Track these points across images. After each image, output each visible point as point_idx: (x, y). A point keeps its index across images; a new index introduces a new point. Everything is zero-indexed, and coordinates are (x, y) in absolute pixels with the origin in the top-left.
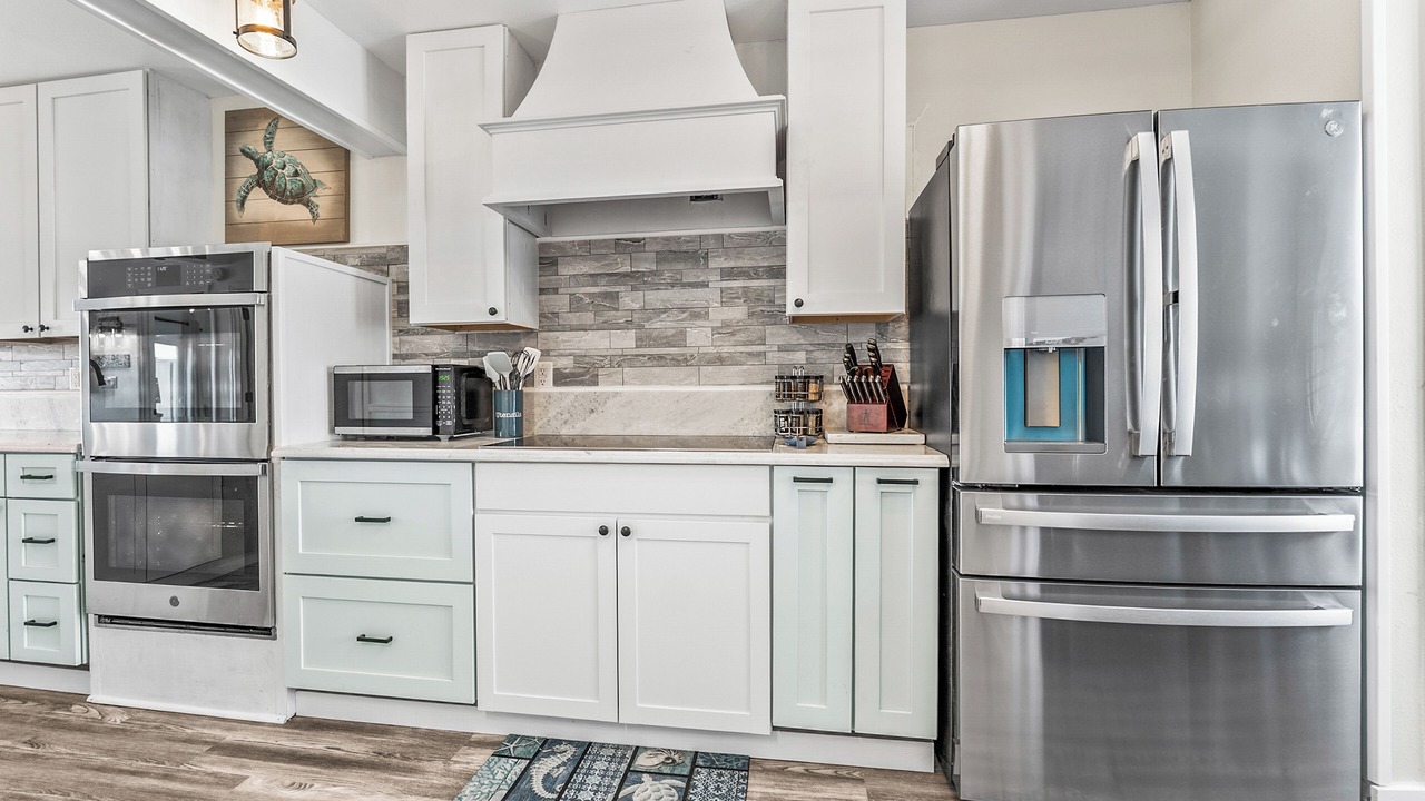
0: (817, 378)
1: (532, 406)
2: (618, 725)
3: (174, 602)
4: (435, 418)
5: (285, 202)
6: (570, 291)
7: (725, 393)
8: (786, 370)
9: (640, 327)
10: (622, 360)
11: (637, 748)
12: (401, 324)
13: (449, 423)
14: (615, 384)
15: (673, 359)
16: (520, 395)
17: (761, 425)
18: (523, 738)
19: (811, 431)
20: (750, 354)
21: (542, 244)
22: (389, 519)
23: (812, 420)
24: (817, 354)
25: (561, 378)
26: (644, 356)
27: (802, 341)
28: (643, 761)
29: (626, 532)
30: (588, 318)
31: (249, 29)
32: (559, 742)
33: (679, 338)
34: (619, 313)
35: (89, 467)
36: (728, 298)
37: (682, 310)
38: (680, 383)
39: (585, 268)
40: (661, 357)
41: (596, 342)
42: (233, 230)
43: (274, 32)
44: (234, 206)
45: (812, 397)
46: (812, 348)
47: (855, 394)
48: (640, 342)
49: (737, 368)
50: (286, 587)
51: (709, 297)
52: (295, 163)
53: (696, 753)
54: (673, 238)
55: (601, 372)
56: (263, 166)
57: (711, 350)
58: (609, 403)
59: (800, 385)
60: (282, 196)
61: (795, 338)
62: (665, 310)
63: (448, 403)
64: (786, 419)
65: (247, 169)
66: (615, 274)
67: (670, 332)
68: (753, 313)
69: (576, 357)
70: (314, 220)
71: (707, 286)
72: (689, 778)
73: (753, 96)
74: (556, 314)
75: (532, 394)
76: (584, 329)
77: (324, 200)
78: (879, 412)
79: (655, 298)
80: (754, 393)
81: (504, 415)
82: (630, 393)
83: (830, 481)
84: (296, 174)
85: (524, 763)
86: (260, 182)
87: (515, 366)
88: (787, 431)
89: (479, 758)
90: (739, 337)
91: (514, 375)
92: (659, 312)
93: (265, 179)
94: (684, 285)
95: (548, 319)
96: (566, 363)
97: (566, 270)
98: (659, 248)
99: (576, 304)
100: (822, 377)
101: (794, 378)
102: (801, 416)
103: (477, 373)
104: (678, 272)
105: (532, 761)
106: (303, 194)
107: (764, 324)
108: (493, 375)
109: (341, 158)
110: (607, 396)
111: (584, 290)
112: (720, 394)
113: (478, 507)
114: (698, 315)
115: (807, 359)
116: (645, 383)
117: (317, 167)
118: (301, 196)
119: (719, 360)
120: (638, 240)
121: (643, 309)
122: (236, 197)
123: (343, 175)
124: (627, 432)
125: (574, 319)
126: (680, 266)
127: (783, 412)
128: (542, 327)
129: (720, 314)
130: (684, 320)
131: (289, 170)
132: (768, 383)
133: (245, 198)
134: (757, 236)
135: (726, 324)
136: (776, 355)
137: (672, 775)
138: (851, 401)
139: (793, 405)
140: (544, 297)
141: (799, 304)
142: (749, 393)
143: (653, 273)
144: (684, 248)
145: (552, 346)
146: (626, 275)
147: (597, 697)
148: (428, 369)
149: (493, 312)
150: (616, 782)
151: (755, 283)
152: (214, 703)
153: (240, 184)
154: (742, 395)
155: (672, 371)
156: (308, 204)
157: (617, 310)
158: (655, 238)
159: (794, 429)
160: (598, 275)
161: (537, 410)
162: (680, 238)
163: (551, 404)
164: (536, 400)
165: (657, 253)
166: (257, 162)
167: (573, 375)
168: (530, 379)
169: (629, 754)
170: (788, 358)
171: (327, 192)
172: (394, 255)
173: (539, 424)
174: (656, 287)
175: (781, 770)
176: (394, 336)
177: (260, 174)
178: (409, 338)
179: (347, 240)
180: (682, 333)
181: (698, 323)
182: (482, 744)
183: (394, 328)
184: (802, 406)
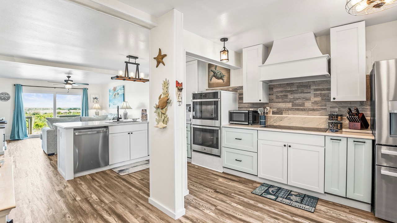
0: (340, 115)
1: (267, 119)
2: (287, 185)
3: (205, 149)
4: (249, 121)
5: (218, 79)
6: (276, 94)
7: (315, 118)
8: (332, 113)
9: (293, 102)
10: (288, 109)
11: (291, 191)
12: (240, 101)
13: (251, 122)
14: (286, 114)
15: (301, 109)
16: (265, 117)
17: (324, 126)
18: (267, 184)
19: (339, 128)
20: (322, 109)
21: (269, 85)
22: (241, 139)
23: (339, 125)
24: (341, 109)
25: (274, 113)
26: (294, 108)
27: (337, 106)
28: (292, 193)
29: (290, 146)
30: (280, 100)
31: (222, 60)
32: (274, 186)
33: (303, 105)
34: (288, 99)
35: (192, 126)
36: (316, 96)
37: (304, 98)
38: (303, 115)
39: (279, 90)
40: (298, 109)
41: (282, 105)
42: (210, 85)
43: (226, 60)
44: (210, 80)
45: (339, 120)
46: (340, 107)
47: (351, 120)
48: (293, 106)
49: (318, 112)
50: (223, 149)
51: (311, 95)
52: (220, 72)
53: (305, 195)
54: (301, 82)
55: (283, 112)
56: (214, 73)
57: (311, 107)
58: (285, 119)
59: (335, 117)
60: (218, 78)
61: (335, 105)
62: (299, 98)
63: (251, 119)
64: (332, 125)
65: (212, 74)
66: (287, 91)
67: (301, 103)
68: (323, 99)
69: (277, 108)
70: (224, 82)
71: (310, 93)
72: (303, 198)
73: (321, 55)
74: (273, 99)
75: (267, 116)
76: (279, 102)
77: (225, 79)
78: (358, 124)
79: (296, 96)
80: (323, 118)
81: (262, 121)
82: (290, 117)
83: (340, 140)
84: (220, 74)
85: (267, 188)
86: (214, 76)
87: (264, 111)
88: (332, 127)
89: (258, 185)
90: (319, 105)
91: (264, 113)
92: (297, 99)
93: (215, 76)
94: (304, 93)
95: (271, 101)
96: (275, 110)
97: (275, 90)
98: (298, 85)
99: (277, 97)
100: (342, 115)
101: (334, 115)
102: (336, 124)
103: (256, 112)
104: (302, 90)
105: (269, 188)
106: (222, 78)
107: (326, 102)
108: (259, 112)
109: (228, 71)
110: (285, 117)
111: (279, 94)
112: (314, 118)
113: (258, 138)
114: (308, 99)
115: (338, 110)
116: (294, 114)
117: (224, 73)
118: (221, 78)
119: (313, 110)
120: (292, 83)
121: (294, 98)
122: (210, 79)
123: (229, 73)
124: (290, 125)
125: (277, 100)
126: (303, 89)
127: (331, 123)
128: (269, 102)
129: (313, 99)
130: (304, 101)
131: (219, 73)
132: (327, 116)
133: (211, 79)
134: (324, 81)
135: (315, 102)
136: (330, 109)
137: (299, 197)
138: (350, 121)
139: (334, 121)
140: (270, 96)
141: (334, 99)
142: (322, 118)
143: (296, 90)
144: (304, 84)
145: (272, 106)
146: (289, 91)
147: (283, 179)
148: (247, 112)
149: (260, 100)
150: (287, 195)
151: (323, 92)
152: (210, 167)
153: (211, 76)
154: (320, 118)
155: (301, 112)
156: (222, 79)
157: (287, 98)
158: (297, 83)
159: (334, 127)
160: (282, 91)
161: (268, 119)
162: (303, 82)
163: (272, 119)
164: (268, 118)
165: (297, 86)
166: (213, 72)
167: (276, 112)
168: (267, 113)
169: (290, 191)
170: (333, 110)
171: (226, 77)
172: (238, 88)
173: (269, 122)
174: (297, 93)
175: (327, 202)
176: (238, 104)
177: (214, 74)
178: (241, 104)
179: (229, 86)
180: (304, 104)
181: (308, 101)
182: (258, 183)
183: (238, 102)
184: (336, 121)
